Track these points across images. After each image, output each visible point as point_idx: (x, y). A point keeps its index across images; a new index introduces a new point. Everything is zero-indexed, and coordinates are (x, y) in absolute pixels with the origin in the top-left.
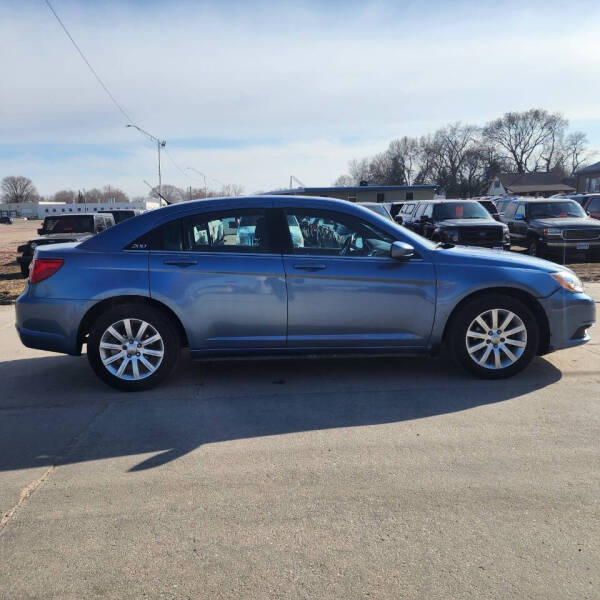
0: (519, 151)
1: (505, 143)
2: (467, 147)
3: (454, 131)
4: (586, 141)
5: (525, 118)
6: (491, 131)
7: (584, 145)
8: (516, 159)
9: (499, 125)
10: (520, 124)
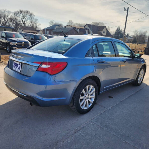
0: (24, 21)
1: (20, 18)
2: (9, 17)
3: (4, 11)
4: (38, 21)
5: (24, 12)
6: (16, 14)
7: (38, 22)
8: (23, 23)
9: (18, 12)
10: (23, 13)
